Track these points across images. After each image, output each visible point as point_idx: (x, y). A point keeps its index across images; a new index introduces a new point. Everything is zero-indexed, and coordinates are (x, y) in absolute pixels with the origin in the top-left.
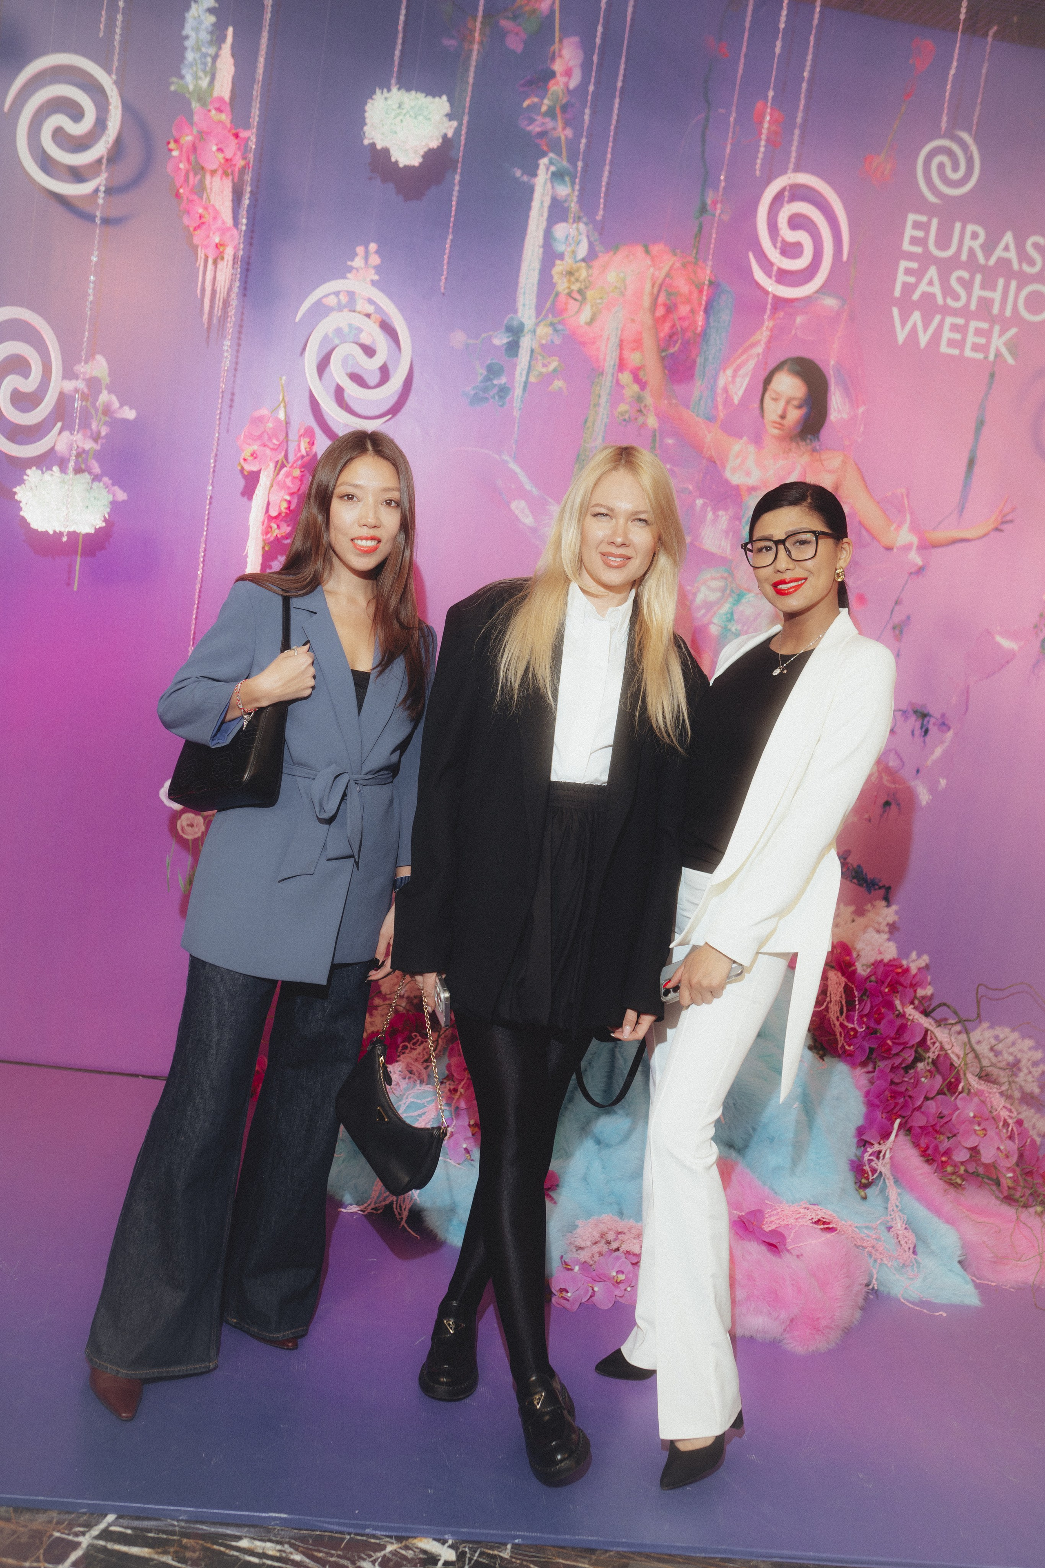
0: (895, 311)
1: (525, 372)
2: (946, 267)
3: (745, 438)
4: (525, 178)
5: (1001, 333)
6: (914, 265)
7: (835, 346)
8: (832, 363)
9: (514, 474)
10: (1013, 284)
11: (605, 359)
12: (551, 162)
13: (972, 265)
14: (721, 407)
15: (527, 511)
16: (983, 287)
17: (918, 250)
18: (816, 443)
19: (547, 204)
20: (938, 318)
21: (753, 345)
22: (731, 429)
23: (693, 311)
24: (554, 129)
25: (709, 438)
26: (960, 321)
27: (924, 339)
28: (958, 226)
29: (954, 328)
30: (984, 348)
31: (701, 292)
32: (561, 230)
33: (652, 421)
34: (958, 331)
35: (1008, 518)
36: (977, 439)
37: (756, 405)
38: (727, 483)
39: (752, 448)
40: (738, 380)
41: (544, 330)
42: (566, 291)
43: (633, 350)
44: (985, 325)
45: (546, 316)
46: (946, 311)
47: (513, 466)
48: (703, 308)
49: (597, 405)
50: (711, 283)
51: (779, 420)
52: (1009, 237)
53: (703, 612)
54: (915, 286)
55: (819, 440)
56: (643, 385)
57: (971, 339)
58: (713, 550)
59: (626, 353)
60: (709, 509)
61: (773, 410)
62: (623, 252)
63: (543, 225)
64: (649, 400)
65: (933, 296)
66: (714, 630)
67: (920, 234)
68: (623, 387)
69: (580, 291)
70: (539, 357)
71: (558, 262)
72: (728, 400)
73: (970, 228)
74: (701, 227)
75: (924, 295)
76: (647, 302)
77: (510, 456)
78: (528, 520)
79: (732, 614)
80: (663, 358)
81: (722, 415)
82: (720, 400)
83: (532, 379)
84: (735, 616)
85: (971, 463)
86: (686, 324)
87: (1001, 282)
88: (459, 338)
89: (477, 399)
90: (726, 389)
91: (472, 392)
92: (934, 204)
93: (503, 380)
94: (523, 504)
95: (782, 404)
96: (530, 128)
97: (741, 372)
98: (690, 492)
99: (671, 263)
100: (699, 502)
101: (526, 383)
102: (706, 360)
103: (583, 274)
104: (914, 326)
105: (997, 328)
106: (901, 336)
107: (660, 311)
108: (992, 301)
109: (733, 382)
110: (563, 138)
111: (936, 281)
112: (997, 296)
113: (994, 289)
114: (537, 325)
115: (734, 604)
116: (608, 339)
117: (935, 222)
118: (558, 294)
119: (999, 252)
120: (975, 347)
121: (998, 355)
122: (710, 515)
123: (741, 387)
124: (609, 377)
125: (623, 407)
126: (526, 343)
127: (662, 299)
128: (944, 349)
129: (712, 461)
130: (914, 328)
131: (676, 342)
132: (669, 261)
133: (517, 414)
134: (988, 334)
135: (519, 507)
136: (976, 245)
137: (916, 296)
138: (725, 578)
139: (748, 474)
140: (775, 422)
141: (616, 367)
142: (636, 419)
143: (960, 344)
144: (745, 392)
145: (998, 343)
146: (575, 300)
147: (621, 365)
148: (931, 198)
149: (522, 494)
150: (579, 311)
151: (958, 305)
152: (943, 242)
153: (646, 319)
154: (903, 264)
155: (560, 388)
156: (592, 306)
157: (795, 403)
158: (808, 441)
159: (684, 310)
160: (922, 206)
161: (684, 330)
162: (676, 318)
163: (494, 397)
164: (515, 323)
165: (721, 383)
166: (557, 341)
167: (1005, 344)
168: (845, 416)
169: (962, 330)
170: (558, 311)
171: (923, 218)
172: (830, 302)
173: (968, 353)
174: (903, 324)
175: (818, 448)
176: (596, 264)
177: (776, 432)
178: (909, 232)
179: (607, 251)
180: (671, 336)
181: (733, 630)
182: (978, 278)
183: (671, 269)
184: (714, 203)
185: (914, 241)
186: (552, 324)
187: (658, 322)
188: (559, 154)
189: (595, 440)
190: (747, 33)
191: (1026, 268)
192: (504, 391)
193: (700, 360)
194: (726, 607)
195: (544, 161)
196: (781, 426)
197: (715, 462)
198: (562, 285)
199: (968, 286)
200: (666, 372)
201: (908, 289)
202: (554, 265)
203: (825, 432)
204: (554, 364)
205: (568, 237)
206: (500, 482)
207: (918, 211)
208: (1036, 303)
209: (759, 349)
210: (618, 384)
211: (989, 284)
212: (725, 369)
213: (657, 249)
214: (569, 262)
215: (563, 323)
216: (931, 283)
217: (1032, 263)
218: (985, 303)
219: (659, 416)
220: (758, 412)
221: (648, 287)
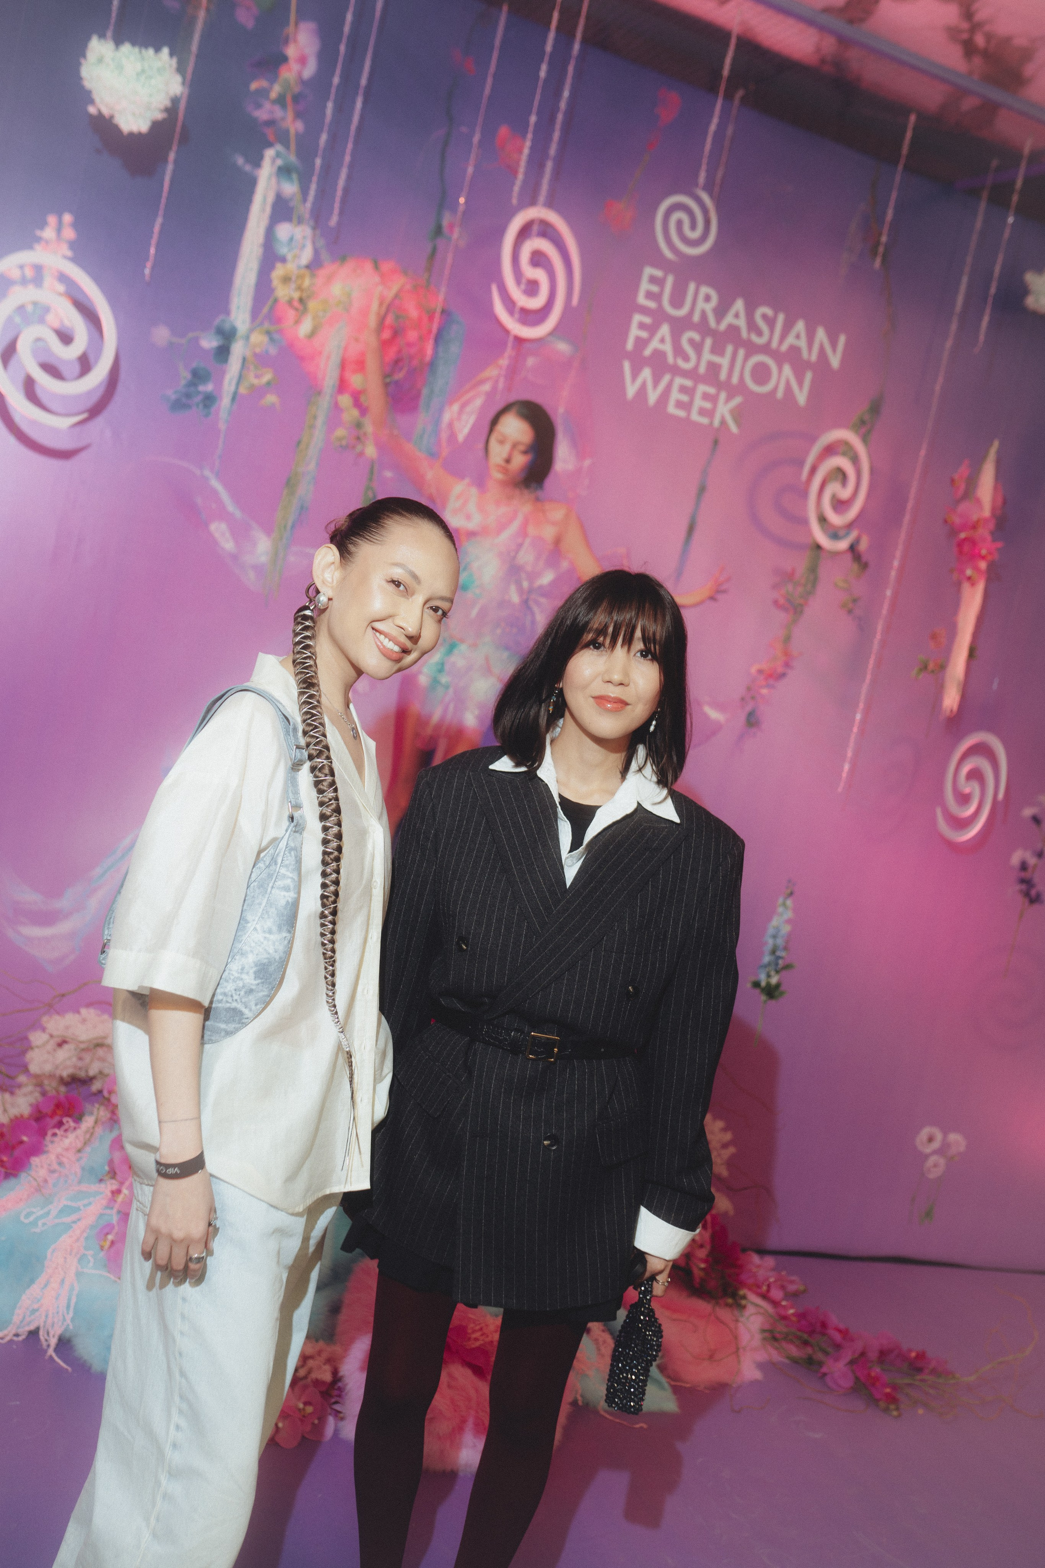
0: (627, 366)
1: (235, 381)
2: (679, 326)
3: (467, 480)
4: (248, 168)
5: (728, 399)
6: (647, 320)
7: (564, 393)
8: (561, 410)
9: (215, 492)
10: (741, 353)
11: (324, 378)
12: (278, 155)
13: (703, 327)
14: (444, 443)
15: (228, 535)
16: (712, 351)
17: (652, 305)
18: (540, 493)
19: (270, 199)
20: (667, 378)
21: (482, 382)
23: (423, 338)
24: (283, 119)
25: (430, 475)
26: (688, 383)
27: (653, 397)
28: (692, 287)
29: (683, 389)
30: (710, 413)
31: (431, 318)
32: (284, 230)
33: (371, 451)
34: (686, 393)
35: (723, 587)
36: (698, 504)
37: (481, 445)
39: (474, 491)
40: (464, 417)
41: (258, 338)
42: (286, 298)
43: (355, 372)
44: (712, 390)
45: (262, 323)
46: (676, 371)
47: (215, 484)
48: (432, 336)
49: (312, 427)
50: (443, 312)
51: (503, 464)
52: (739, 305)
54: (647, 342)
55: (542, 489)
56: (363, 411)
57: (698, 402)
59: (348, 375)
61: (498, 452)
62: (350, 265)
63: (265, 222)
64: (369, 428)
65: (664, 354)
67: (655, 289)
68: (341, 410)
69: (301, 300)
70: (252, 367)
71: (280, 265)
72: (452, 436)
73: (704, 290)
74: (434, 250)
75: (656, 351)
76: (372, 321)
77: (212, 471)
78: (228, 545)
79: (443, 664)
80: (386, 385)
81: (445, 452)
82: (444, 436)
83: (243, 390)
84: (447, 668)
85: (691, 529)
86: (413, 351)
88: (162, 334)
89: (179, 405)
90: (451, 425)
91: (173, 397)
92: (670, 260)
93: (209, 387)
94: (223, 526)
95: (507, 447)
96: (256, 114)
97: (468, 409)
101: (235, 394)
102: (431, 391)
103: (307, 282)
104: (644, 383)
105: (723, 396)
106: (631, 390)
107: (387, 335)
108: (720, 366)
109: (459, 418)
110: (292, 132)
111: (668, 339)
112: (725, 362)
113: (721, 353)
114: (251, 331)
115: (445, 655)
116: (328, 358)
117: (670, 280)
118: (276, 301)
119: (729, 319)
120: (702, 412)
121: (723, 422)
123: (466, 426)
124: (328, 398)
125: (340, 432)
126: (238, 349)
127: (389, 320)
128: (672, 409)
130: (644, 386)
131: (401, 369)
132: (399, 281)
133: (222, 426)
134: (713, 399)
135: (219, 530)
136: (709, 307)
137: (648, 352)
139: (468, 517)
140: (499, 466)
141: (336, 388)
142: (354, 447)
143: (686, 406)
144: (470, 431)
145: (724, 409)
146: (295, 309)
147: (342, 386)
148: (668, 254)
149: (222, 514)
150: (300, 321)
151: (689, 366)
152: (677, 300)
153: (370, 340)
154: (637, 318)
155: (273, 404)
156: (314, 318)
157: (521, 448)
159: (412, 335)
160: (659, 261)
161: (411, 358)
162: (403, 344)
163: (198, 405)
164: (227, 326)
165: (447, 417)
166: (273, 351)
167: (732, 412)
168: (570, 467)
169: (689, 391)
170: (275, 318)
171: (659, 273)
172: (563, 347)
173: (695, 417)
174: (633, 380)
175: (541, 497)
176: (323, 273)
177: (499, 476)
178: (645, 286)
179: (333, 261)
180: (397, 362)
181: (444, 681)
182: (708, 341)
183: (400, 291)
184: (451, 226)
186: (268, 333)
187: (385, 345)
188: (287, 146)
189: (308, 465)
190: (495, 55)
191: (754, 338)
192: (209, 400)
193: (425, 391)
194: (437, 657)
195: (269, 153)
196: (505, 471)
198: (283, 292)
199: (698, 347)
200: (389, 399)
201: (641, 343)
202: (273, 267)
203: (549, 482)
204: (268, 377)
205: (291, 239)
206: (199, 500)
207: (654, 265)
208: (761, 374)
209: (487, 387)
210: (336, 406)
211: (718, 349)
212: (451, 403)
213: (387, 266)
214: (291, 267)
215: (281, 332)
216: (662, 341)
217: (760, 333)
218: (714, 368)
219: (379, 446)
220: (481, 453)
221: (375, 306)
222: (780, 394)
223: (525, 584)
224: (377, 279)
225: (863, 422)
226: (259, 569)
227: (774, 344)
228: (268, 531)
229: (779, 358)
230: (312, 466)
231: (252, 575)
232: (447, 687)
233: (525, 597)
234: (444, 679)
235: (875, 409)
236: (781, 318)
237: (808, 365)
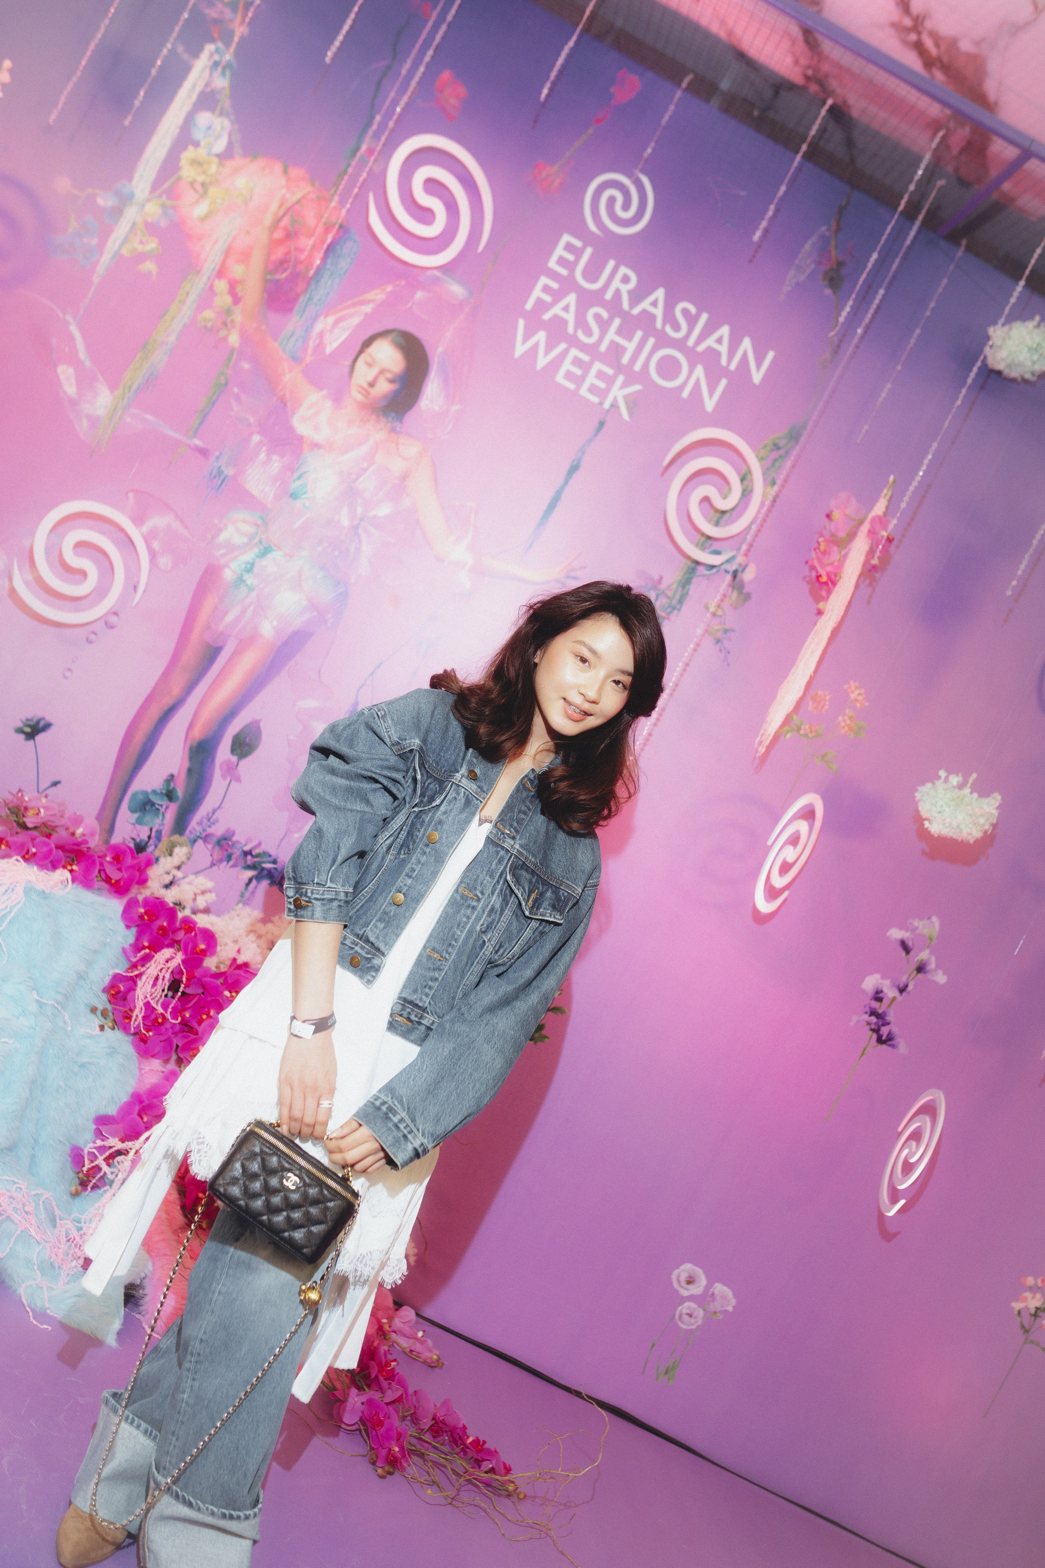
0: (521, 323)
1: (118, 242)
2: (587, 300)
3: (325, 392)
4: (186, 56)
5: (624, 385)
6: (555, 285)
7: (448, 334)
8: (440, 350)
9: (72, 338)
10: (651, 341)
11: (206, 260)
12: (217, 51)
13: (614, 306)
14: (310, 351)
15: (73, 380)
16: (619, 332)
17: (564, 272)
18: (397, 425)
19: (199, 88)
20: (563, 346)
21: (364, 302)
22: (314, 377)
23: (313, 247)
24: (231, 21)
25: (287, 378)
26: (586, 358)
27: (542, 362)
28: (611, 264)
29: (577, 362)
30: (601, 394)
31: (327, 230)
32: (204, 118)
33: (234, 339)
34: (580, 367)
35: (573, 574)
36: (566, 482)
37: (348, 363)
38: (291, 429)
39: (329, 404)
40: (337, 331)
41: (153, 210)
42: (190, 179)
43: (238, 261)
44: (610, 371)
45: (160, 196)
46: (574, 342)
47: (75, 331)
48: (325, 246)
49: (183, 302)
50: (341, 228)
51: (365, 386)
52: (660, 294)
53: (222, 551)
54: (549, 306)
55: (401, 422)
56: (236, 300)
57: (591, 379)
58: (255, 492)
59: (230, 262)
60: (264, 449)
61: (363, 373)
62: (260, 162)
63: (188, 107)
64: (238, 316)
65: (565, 322)
66: (228, 574)
67: (570, 257)
68: (215, 294)
69: (203, 184)
70: (139, 233)
71: (191, 148)
72: (320, 347)
73: (623, 270)
74: (347, 168)
75: (556, 317)
76: (268, 219)
77: (75, 318)
78: (70, 389)
79: (253, 565)
80: (266, 281)
81: (308, 359)
82: (311, 344)
83: (124, 252)
84: (255, 569)
85: (555, 500)
86: (303, 256)
87: (639, 334)
88: (63, 184)
89: (61, 251)
90: (321, 335)
91: (58, 242)
92: (593, 233)
93: (93, 242)
94: (71, 371)
95: (374, 371)
96: (207, 11)
97: (343, 324)
98: (250, 425)
99: (305, 191)
100: (256, 438)
101: (117, 254)
102: (310, 299)
103: (213, 168)
104: (536, 345)
105: (621, 379)
106: (520, 349)
107: (279, 235)
108: (624, 349)
109: (331, 331)
110: (237, 33)
111: (572, 308)
112: (631, 346)
113: (629, 338)
114: (148, 200)
115: (258, 556)
116: (216, 242)
117: (589, 251)
118: (180, 179)
119: (645, 305)
120: (593, 389)
121: (614, 405)
122: (263, 456)
123: (336, 340)
124: (205, 279)
126: (131, 214)
127: (285, 222)
129: (283, 401)
131: (285, 270)
132: (303, 190)
133: (96, 279)
134: (610, 381)
135: (66, 373)
136: (625, 289)
137: (547, 316)
138: (258, 526)
139: (316, 428)
140: (361, 387)
141: (215, 272)
142: (218, 331)
143: (579, 381)
144: (341, 345)
145: (618, 393)
146: (195, 190)
147: (221, 272)
148: (592, 226)
149: (74, 361)
150: (197, 202)
151: (590, 341)
152: (592, 273)
153: (261, 236)
154: (544, 280)
155: (150, 273)
156: (211, 203)
157: (389, 375)
158: (390, 419)
159: (305, 241)
160: (580, 230)
161: (298, 262)
162: (293, 247)
163: (78, 254)
164: (126, 191)
165: (319, 327)
166: (164, 223)
167: (625, 397)
168: (436, 408)
169: (585, 367)
170: (173, 194)
171: (578, 244)
172: (457, 290)
173: (584, 392)
174: (525, 339)
175: (398, 429)
176: (231, 164)
177: (359, 397)
178: (560, 251)
179: (245, 155)
180: (282, 264)
181: (249, 582)
182: (617, 322)
183: (304, 197)
184: (372, 152)
185: (562, 261)
186: (163, 206)
187: (275, 243)
188: (227, 45)
189: (168, 336)
191: (669, 330)
192: (90, 253)
193: (303, 297)
194: (249, 556)
195: (210, 48)
196: (367, 394)
197: (285, 405)
198: (187, 172)
199: (604, 326)
200: (265, 295)
201: (541, 306)
202: (185, 148)
203: (411, 416)
204: (152, 245)
205: (209, 128)
206: (54, 341)
207: (574, 235)
208: (669, 368)
209: (368, 308)
210: (211, 290)
211: (626, 332)
212: (327, 315)
213: (296, 172)
214: (202, 152)
215: (175, 208)
216: (566, 309)
217: (676, 327)
218: (616, 350)
219: (243, 336)
220: (346, 370)
221: (274, 207)
222: (685, 394)
223: (359, 510)
224: (283, 182)
225: (776, 447)
226: (94, 421)
227: (691, 342)
228: (113, 387)
229: (693, 357)
230: (172, 339)
231: (85, 423)
232: (251, 589)
233: (355, 522)
234: (250, 580)
235: (794, 437)
236: (704, 317)
237: (725, 372)
